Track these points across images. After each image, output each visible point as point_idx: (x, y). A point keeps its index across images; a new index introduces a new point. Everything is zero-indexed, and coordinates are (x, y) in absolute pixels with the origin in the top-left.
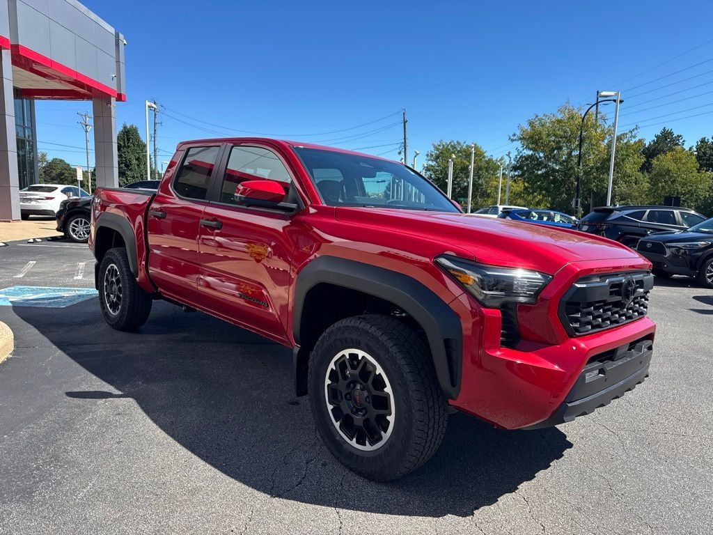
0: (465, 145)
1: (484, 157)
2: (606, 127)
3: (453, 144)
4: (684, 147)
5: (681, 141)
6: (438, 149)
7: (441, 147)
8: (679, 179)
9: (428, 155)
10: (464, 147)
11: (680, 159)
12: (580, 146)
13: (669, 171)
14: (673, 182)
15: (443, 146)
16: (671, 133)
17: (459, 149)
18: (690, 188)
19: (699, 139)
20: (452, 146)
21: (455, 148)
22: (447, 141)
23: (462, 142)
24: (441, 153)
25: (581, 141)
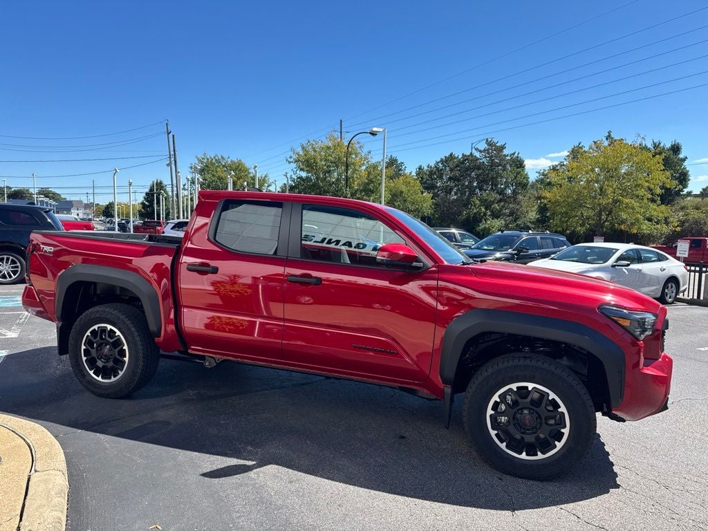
0: (229, 160)
1: (249, 173)
2: (363, 154)
3: (217, 158)
4: (406, 172)
5: (403, 167)
6: (202, 163)
7: (206, 160)
8: (409, 199)
9: (191, 168)
10: (229, 162)
11: (409, 183)
12: (347, 170)
13: (402, 192)
14: (405, 201)
15: (208, 159)
16: (396, 160)
17: (224, 164)
18: (417, 206)
19: (417, 166)
20: (216, 160)
21: (220, 162)
22: (211, 155)
23: (226, 157)
24: (207, 166)
25: (347, 166)
